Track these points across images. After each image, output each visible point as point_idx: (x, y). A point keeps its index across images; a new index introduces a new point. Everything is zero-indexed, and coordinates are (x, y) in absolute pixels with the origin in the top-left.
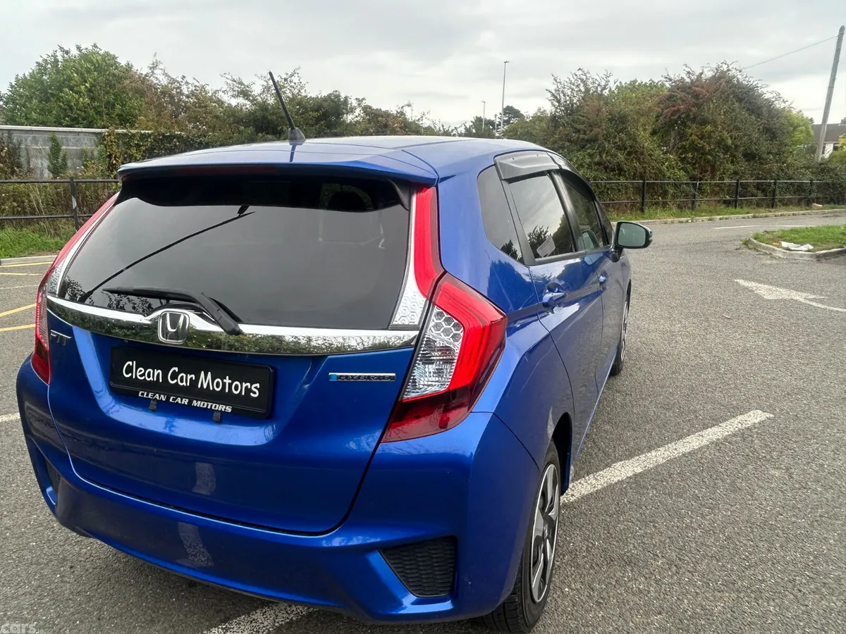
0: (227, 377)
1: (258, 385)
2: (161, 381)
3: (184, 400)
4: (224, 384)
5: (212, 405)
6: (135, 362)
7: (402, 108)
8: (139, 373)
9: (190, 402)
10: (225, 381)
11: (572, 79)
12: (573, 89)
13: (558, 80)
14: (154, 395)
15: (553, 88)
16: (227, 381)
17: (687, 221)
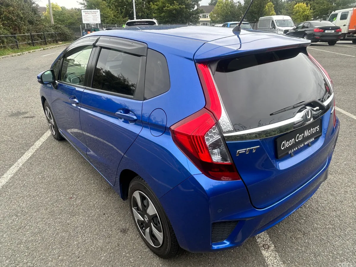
3: (302, 145)
5: (309, 141)
8: (287, 144)
14: (294, 150)
17: (21, 54)
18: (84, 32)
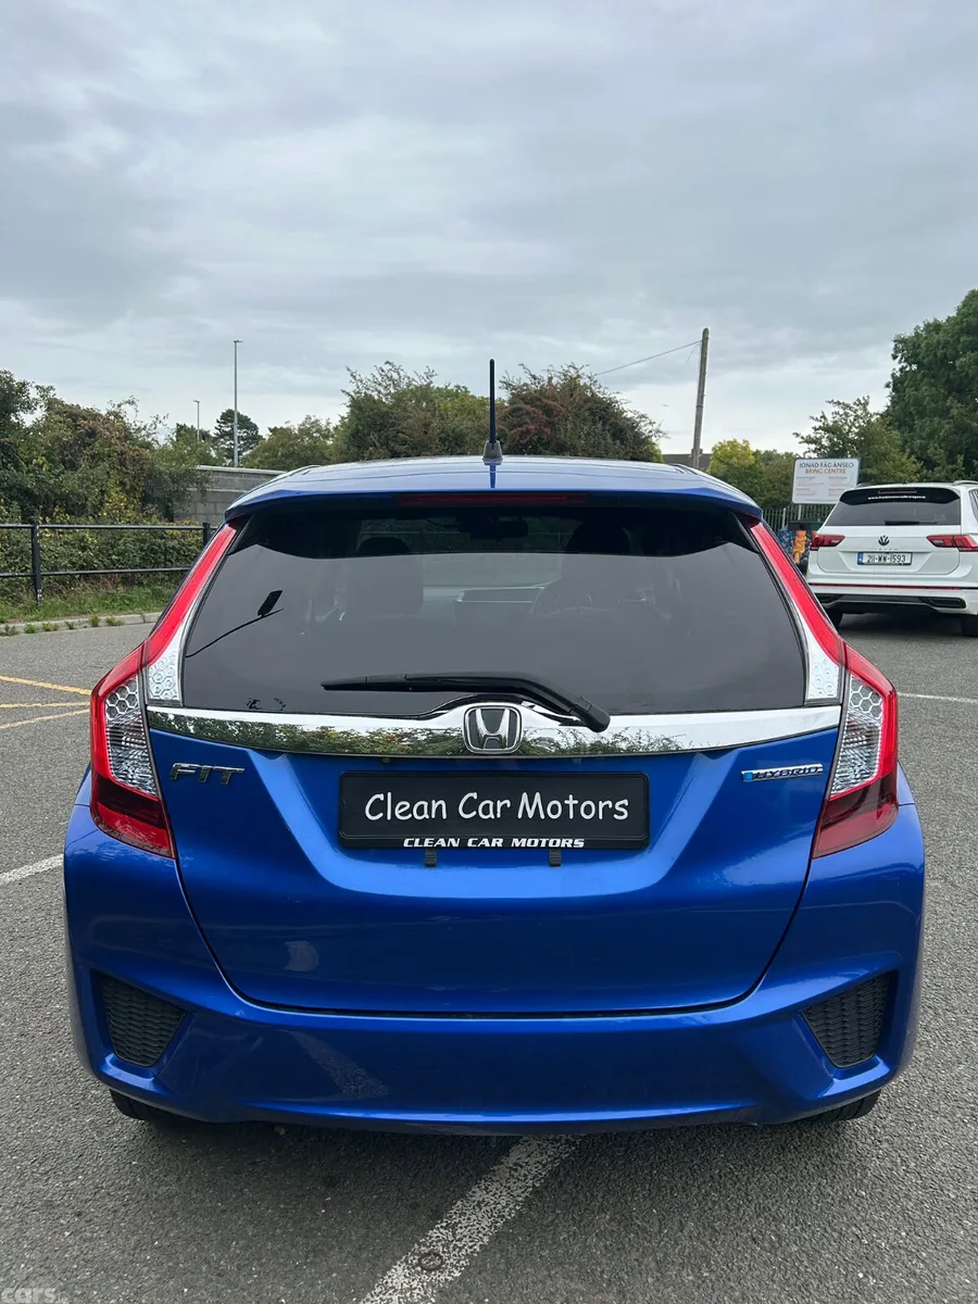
0: (571, 797)
1: (626, 802)
2: (444, 816)
3: (494, 840)
4: (565, 807)
5: (547, 842)
6: (389, 794)
7: (119, 406)
8: (400, 811)
9: (507, 842)
10: (566, 802)
11: (378, 376)
12: (379, 392)
13: (358, 377)
14: (435, 842)
15: (351, 388)
16: (571, 802)
18: (783, 532)
